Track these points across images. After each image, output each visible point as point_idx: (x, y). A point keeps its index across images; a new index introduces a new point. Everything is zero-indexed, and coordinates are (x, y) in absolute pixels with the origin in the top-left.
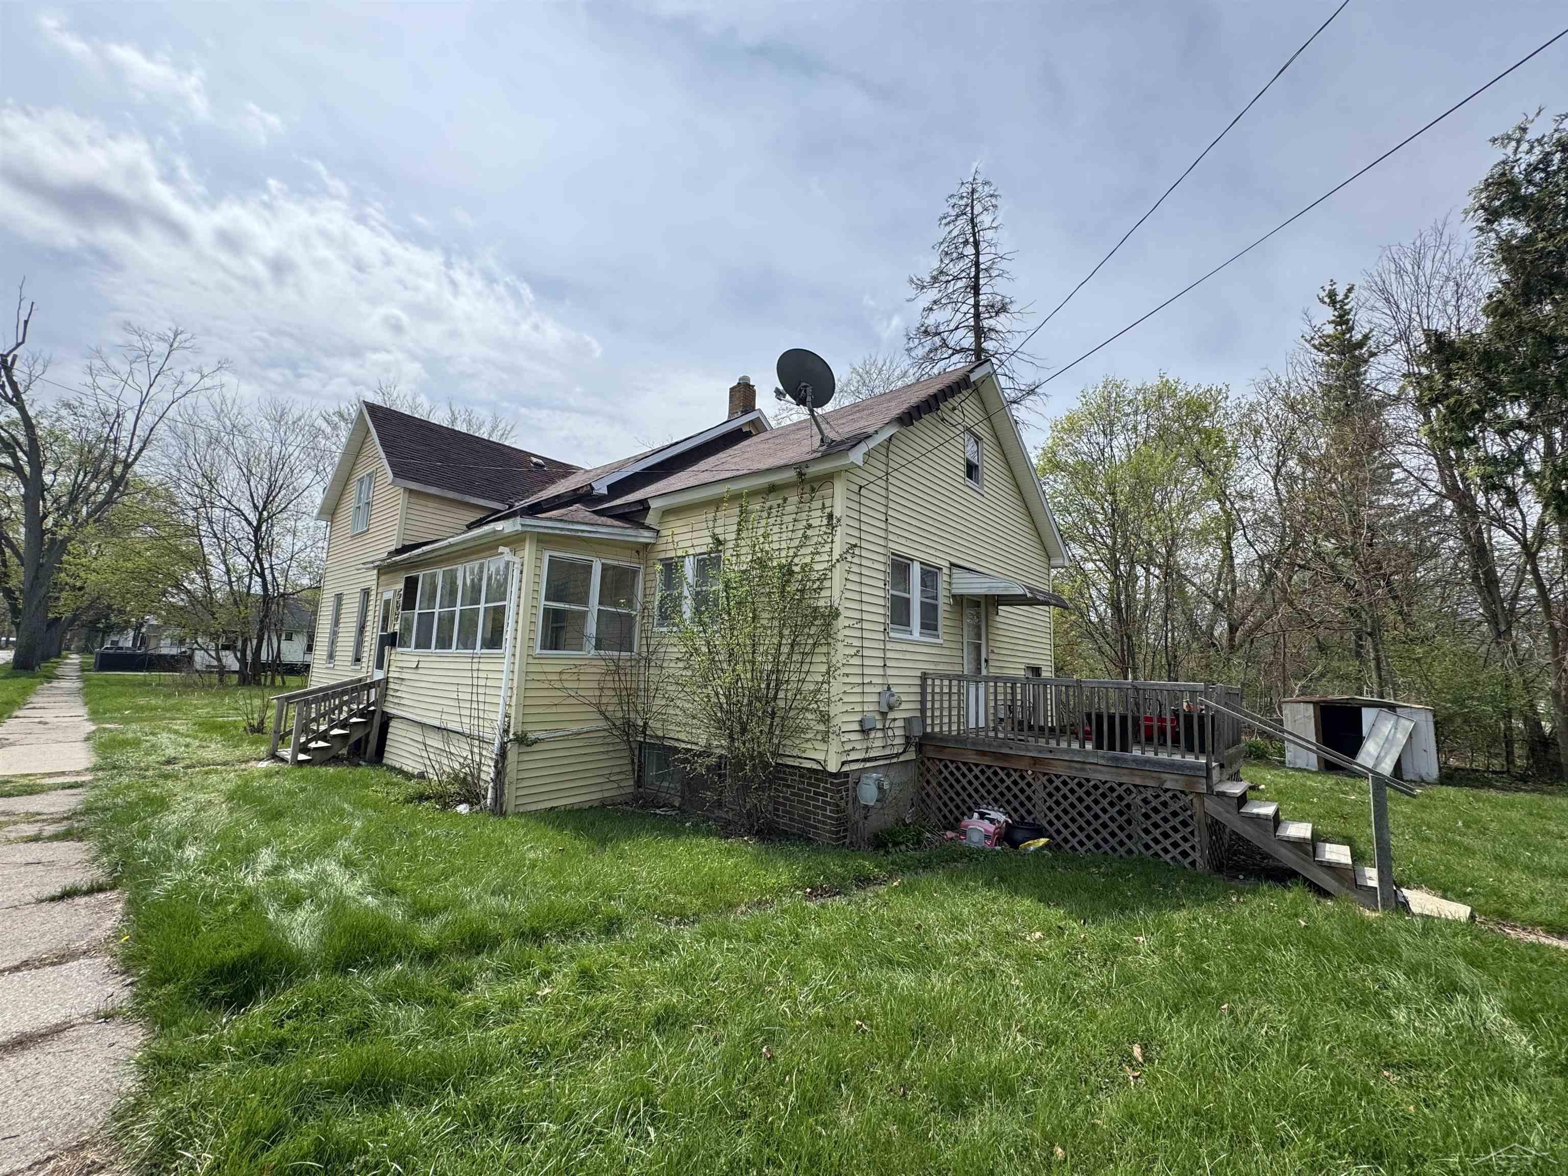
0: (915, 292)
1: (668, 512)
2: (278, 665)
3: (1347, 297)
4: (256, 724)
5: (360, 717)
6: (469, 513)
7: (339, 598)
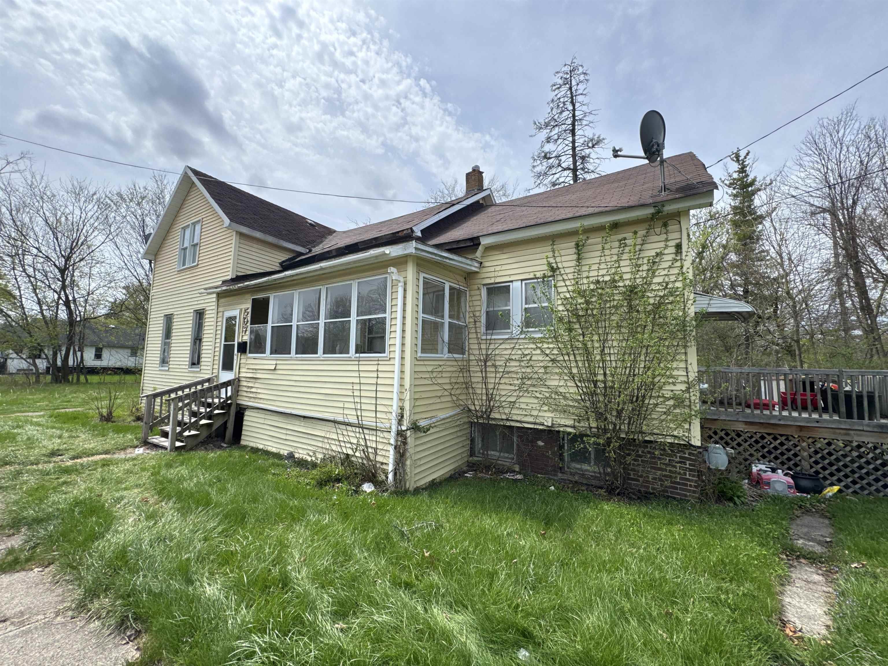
0: (535, 131)
3: (745, 157)
4: (105, 414)
5: (221, 410)
6: (281, 254)
7: (169, 319)
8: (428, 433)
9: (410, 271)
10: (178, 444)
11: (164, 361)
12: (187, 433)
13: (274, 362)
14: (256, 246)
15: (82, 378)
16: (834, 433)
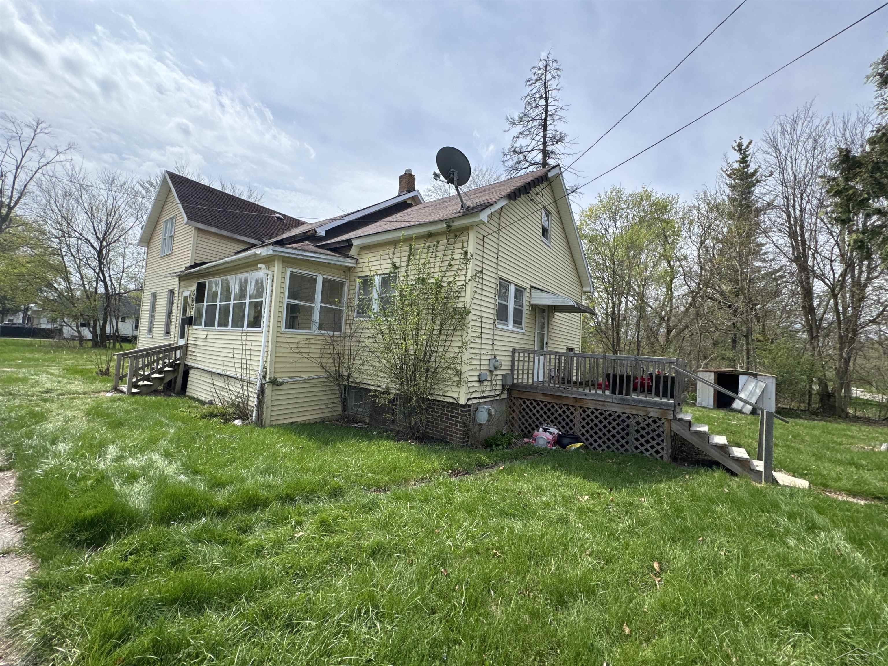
1: (364, 248)
2: (117, 337)
3: (748, 147)
4: (104, 370)
5: (171, 367)
6: (238, 246)
7: (154, 295)
8: (281, 387)
9: (277, 267)
10: (134, 390)
11: (150, 331)
12: (141, 383)
13: (206, 333)
14: (213, 239)
15: (118, 345)
16: (596, 404)
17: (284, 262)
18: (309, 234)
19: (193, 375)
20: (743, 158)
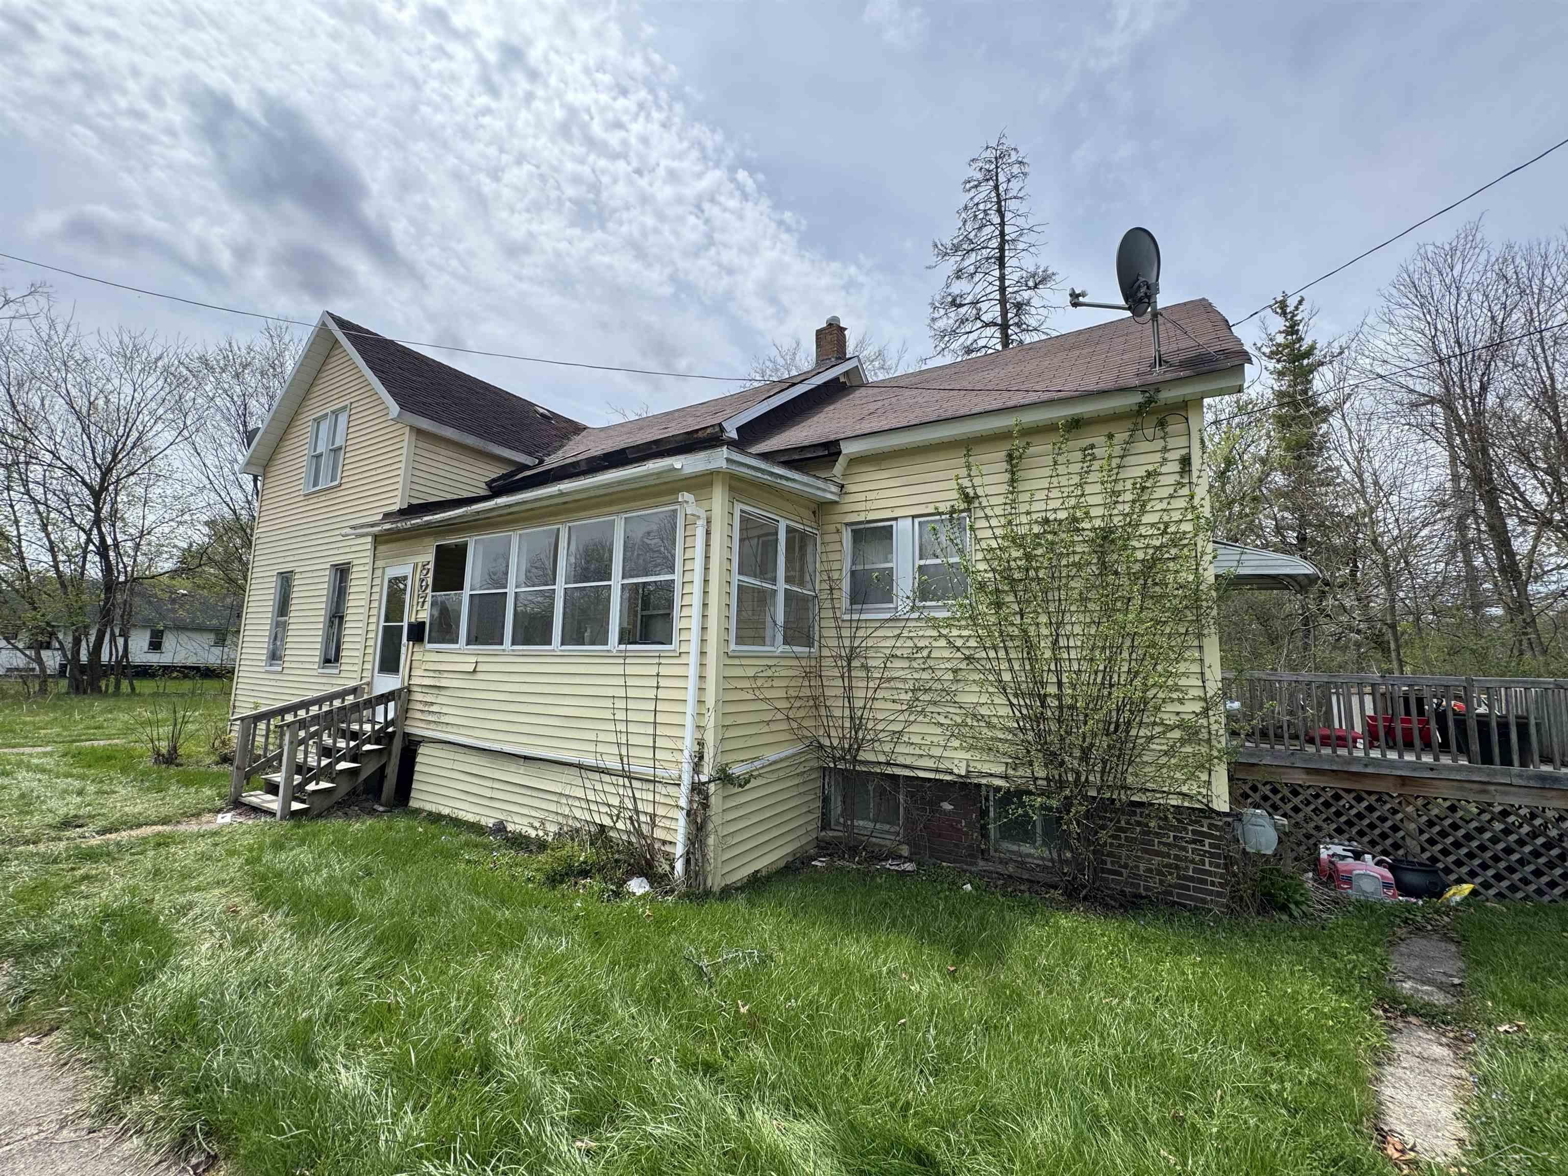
0: (935, 259)
2: (125, 667)
3: (1297, 308)
4: (164, 751)
5: (376, 744)
6: (488, 467)
7: (286, 580)
8: (746, 788)
9: (718, 499)
10: (296, 806)
11: (275, 656)
12: (311, 787)
13: (474, 659)
14: (443, 452)
15: (125, 685)
16: (1461, 789)
17: (731, 489)
18: (700, 434)
19: (425, 758)
20: (1292, 327)
